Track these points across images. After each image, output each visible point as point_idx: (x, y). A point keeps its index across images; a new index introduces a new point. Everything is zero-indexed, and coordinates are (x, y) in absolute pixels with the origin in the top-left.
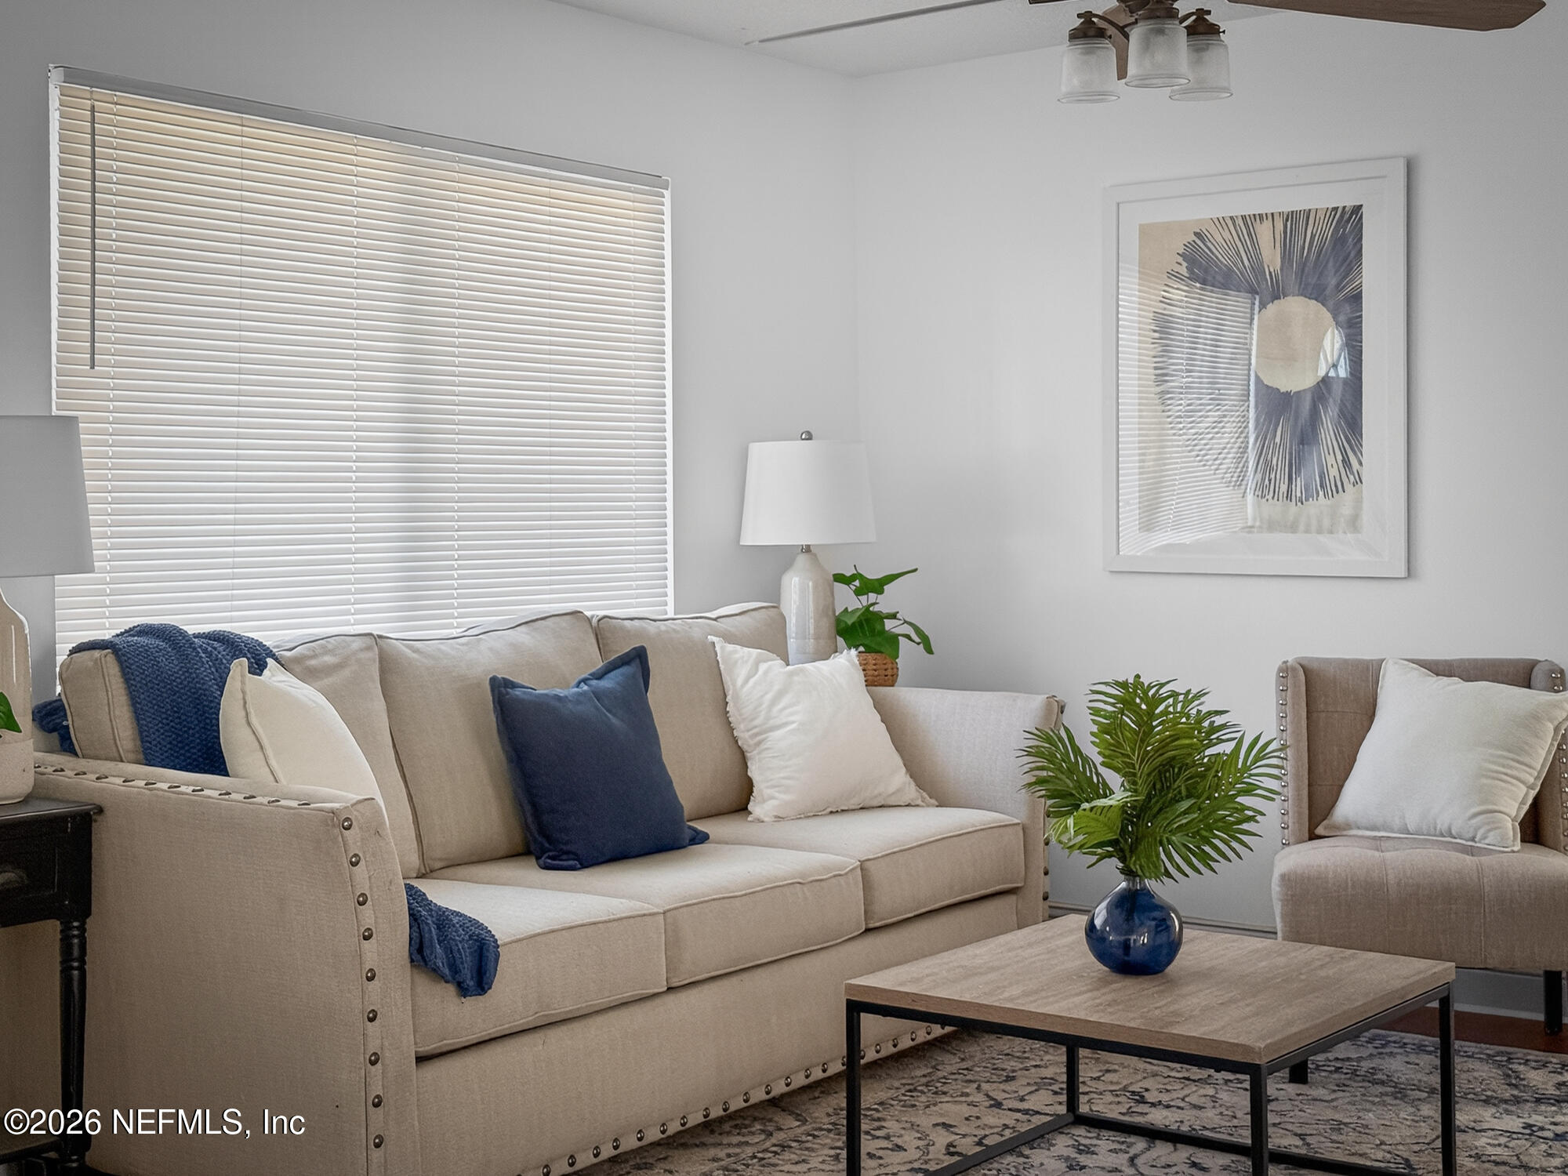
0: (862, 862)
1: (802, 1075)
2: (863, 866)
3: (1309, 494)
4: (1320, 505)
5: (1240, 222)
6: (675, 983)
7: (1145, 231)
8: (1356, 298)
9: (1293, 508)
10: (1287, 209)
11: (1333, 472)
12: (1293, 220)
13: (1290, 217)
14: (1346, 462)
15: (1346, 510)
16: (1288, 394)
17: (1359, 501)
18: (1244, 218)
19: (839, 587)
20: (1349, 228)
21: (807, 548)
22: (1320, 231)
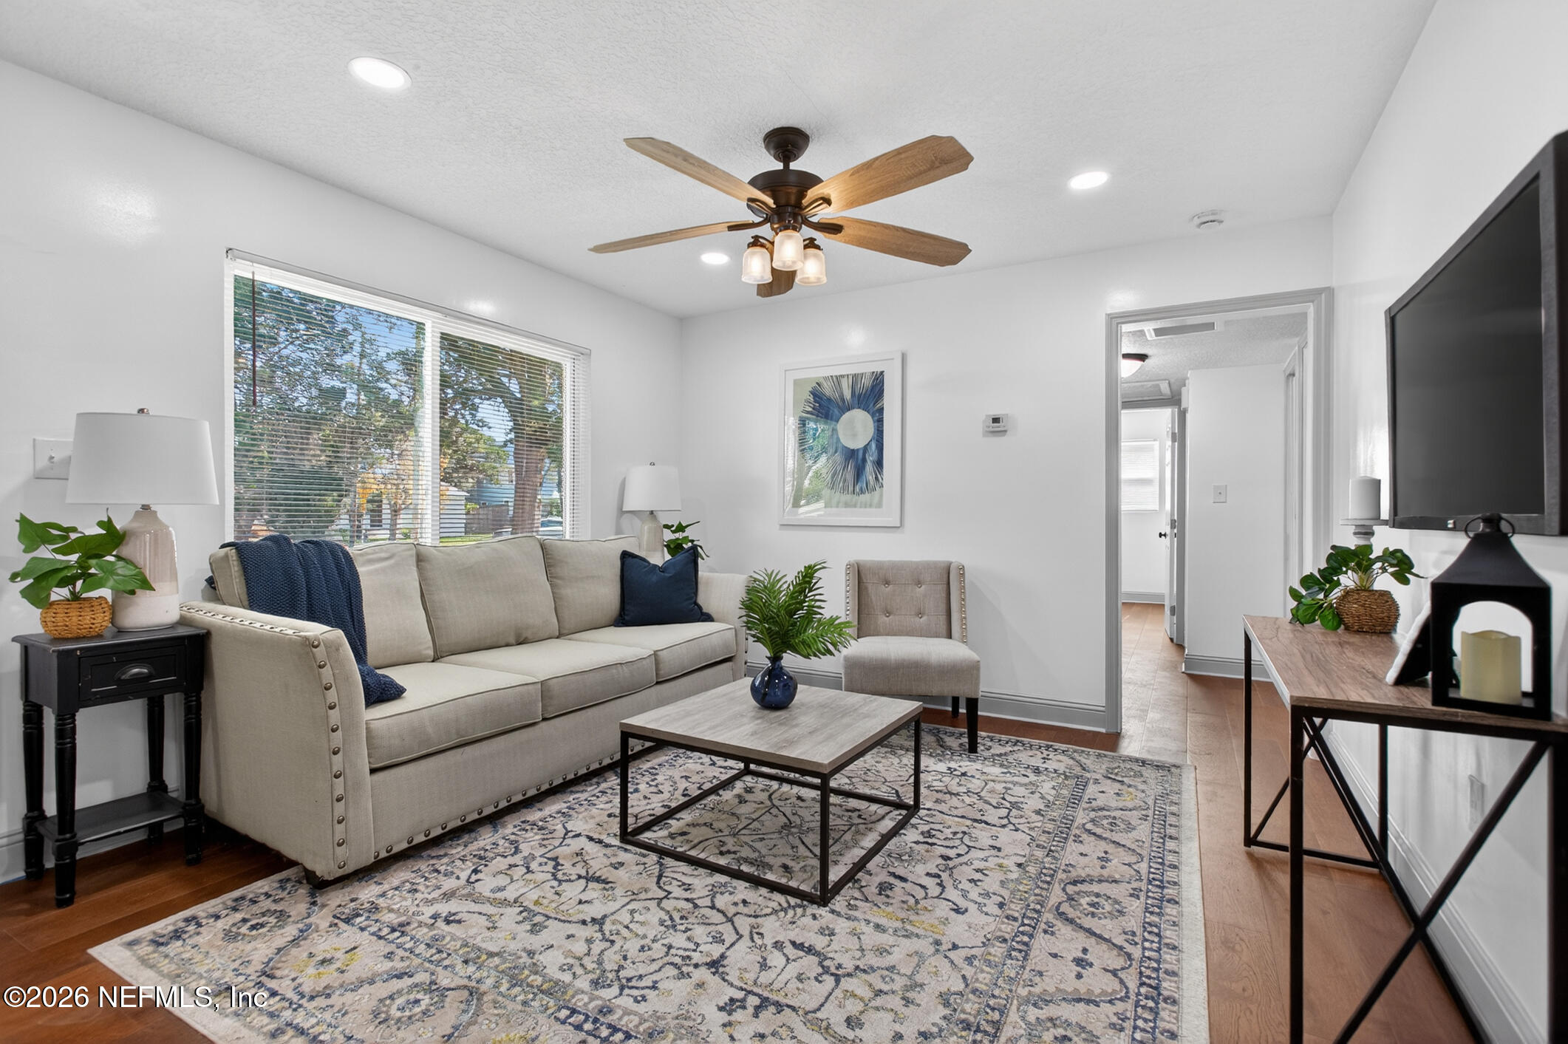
0: (655, 652)
1: (597, 763)
2: (655, 653)
3: (862, 492)
4: (866, 497)
5: (835, 378)
6: (547, 716)
7: (796, 383)
8: (881, 410)
9: (855, 497)
10: (853, 372)
11: (872, 483)
12: (856, 377)
13: (855, 376)
14: (877, 478)
15: (876, 500)
16: (853, 450)
17: (881, 496)
18: (836, 376)
19: (665, 530)
20: (878, 380)
21: (652, 512)
22: (867, 382)
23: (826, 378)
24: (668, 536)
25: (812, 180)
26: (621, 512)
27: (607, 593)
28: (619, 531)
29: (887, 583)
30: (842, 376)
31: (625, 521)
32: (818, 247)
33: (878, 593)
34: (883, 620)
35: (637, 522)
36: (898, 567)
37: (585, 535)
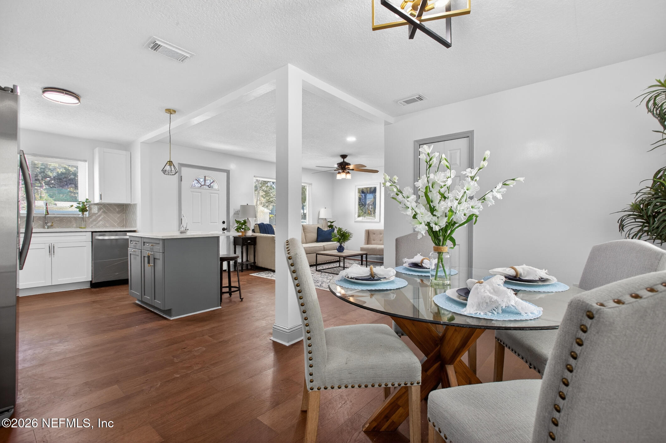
8: (376, 195)
12: (370, 188)
14: (375, 211)
17: (375, 215)
19: (328, 222)
20: (375, 189)
21: (325, 219)
22: (373, 189)
23: (364, 188)
24: (329, 224)
25: (348, 164)
26: (319, 219)
27: (314, 235)
28: (318, 223)
29: (374, 234)
30: (368, 188)
31: (320, 220)
32: (349, 173)
33: (372, 236)
34: (373, 242)
35: (322, 221)
36: (377, 231)
37: (311, 223)
